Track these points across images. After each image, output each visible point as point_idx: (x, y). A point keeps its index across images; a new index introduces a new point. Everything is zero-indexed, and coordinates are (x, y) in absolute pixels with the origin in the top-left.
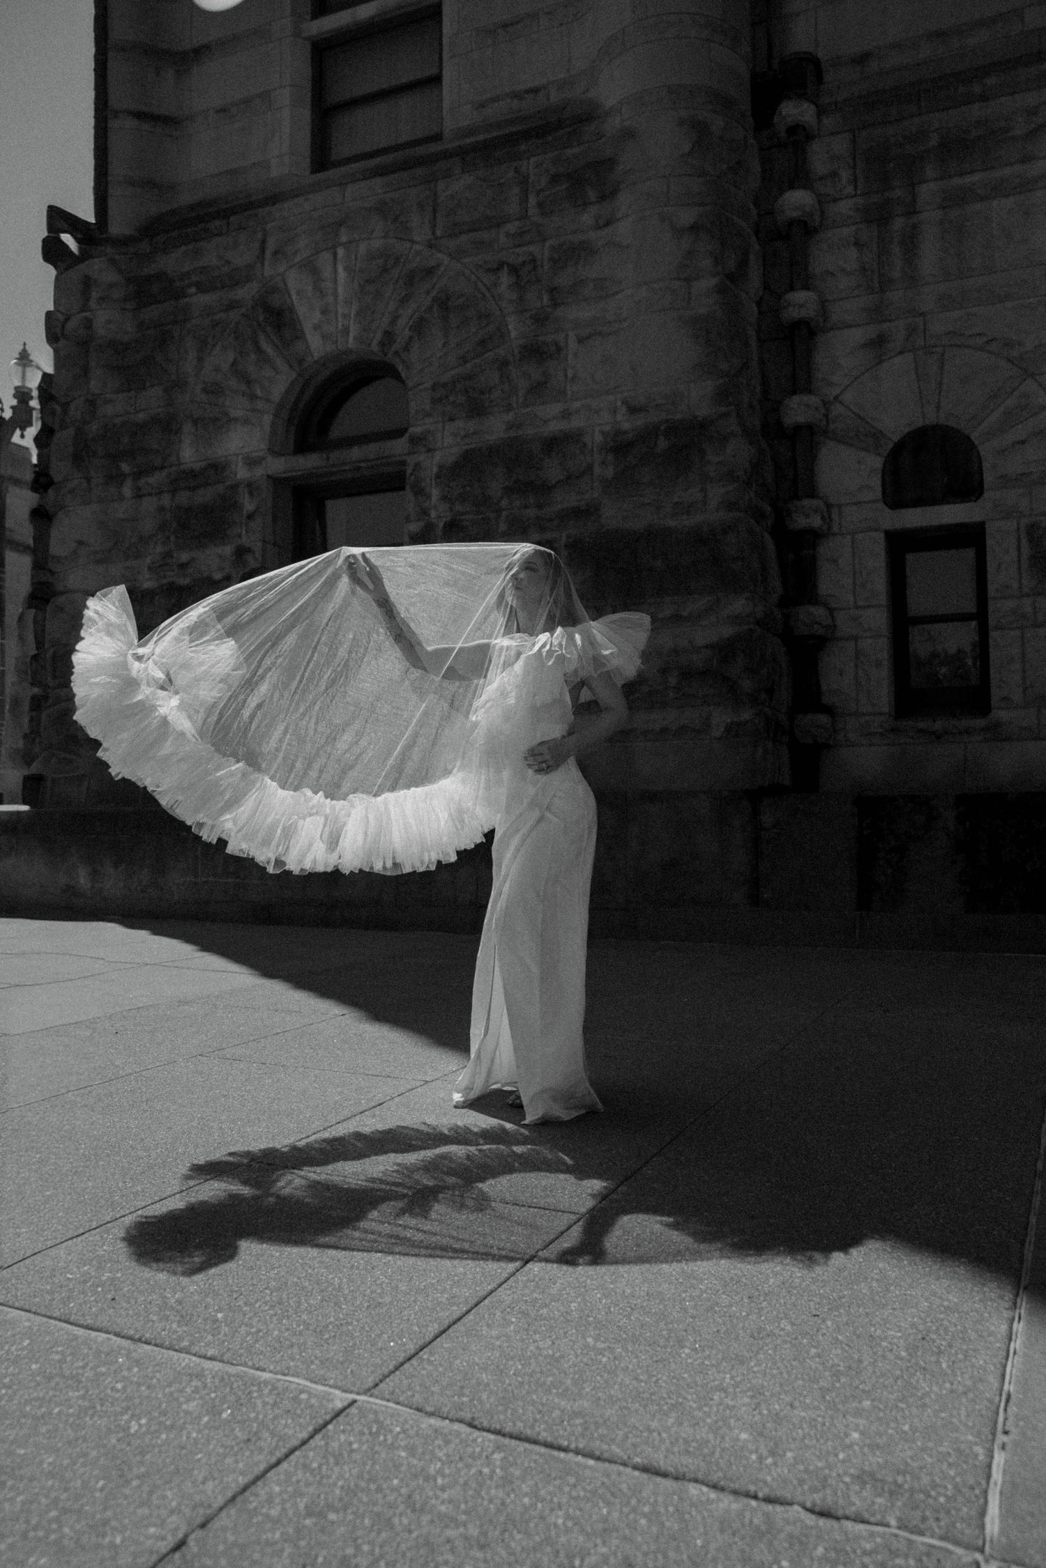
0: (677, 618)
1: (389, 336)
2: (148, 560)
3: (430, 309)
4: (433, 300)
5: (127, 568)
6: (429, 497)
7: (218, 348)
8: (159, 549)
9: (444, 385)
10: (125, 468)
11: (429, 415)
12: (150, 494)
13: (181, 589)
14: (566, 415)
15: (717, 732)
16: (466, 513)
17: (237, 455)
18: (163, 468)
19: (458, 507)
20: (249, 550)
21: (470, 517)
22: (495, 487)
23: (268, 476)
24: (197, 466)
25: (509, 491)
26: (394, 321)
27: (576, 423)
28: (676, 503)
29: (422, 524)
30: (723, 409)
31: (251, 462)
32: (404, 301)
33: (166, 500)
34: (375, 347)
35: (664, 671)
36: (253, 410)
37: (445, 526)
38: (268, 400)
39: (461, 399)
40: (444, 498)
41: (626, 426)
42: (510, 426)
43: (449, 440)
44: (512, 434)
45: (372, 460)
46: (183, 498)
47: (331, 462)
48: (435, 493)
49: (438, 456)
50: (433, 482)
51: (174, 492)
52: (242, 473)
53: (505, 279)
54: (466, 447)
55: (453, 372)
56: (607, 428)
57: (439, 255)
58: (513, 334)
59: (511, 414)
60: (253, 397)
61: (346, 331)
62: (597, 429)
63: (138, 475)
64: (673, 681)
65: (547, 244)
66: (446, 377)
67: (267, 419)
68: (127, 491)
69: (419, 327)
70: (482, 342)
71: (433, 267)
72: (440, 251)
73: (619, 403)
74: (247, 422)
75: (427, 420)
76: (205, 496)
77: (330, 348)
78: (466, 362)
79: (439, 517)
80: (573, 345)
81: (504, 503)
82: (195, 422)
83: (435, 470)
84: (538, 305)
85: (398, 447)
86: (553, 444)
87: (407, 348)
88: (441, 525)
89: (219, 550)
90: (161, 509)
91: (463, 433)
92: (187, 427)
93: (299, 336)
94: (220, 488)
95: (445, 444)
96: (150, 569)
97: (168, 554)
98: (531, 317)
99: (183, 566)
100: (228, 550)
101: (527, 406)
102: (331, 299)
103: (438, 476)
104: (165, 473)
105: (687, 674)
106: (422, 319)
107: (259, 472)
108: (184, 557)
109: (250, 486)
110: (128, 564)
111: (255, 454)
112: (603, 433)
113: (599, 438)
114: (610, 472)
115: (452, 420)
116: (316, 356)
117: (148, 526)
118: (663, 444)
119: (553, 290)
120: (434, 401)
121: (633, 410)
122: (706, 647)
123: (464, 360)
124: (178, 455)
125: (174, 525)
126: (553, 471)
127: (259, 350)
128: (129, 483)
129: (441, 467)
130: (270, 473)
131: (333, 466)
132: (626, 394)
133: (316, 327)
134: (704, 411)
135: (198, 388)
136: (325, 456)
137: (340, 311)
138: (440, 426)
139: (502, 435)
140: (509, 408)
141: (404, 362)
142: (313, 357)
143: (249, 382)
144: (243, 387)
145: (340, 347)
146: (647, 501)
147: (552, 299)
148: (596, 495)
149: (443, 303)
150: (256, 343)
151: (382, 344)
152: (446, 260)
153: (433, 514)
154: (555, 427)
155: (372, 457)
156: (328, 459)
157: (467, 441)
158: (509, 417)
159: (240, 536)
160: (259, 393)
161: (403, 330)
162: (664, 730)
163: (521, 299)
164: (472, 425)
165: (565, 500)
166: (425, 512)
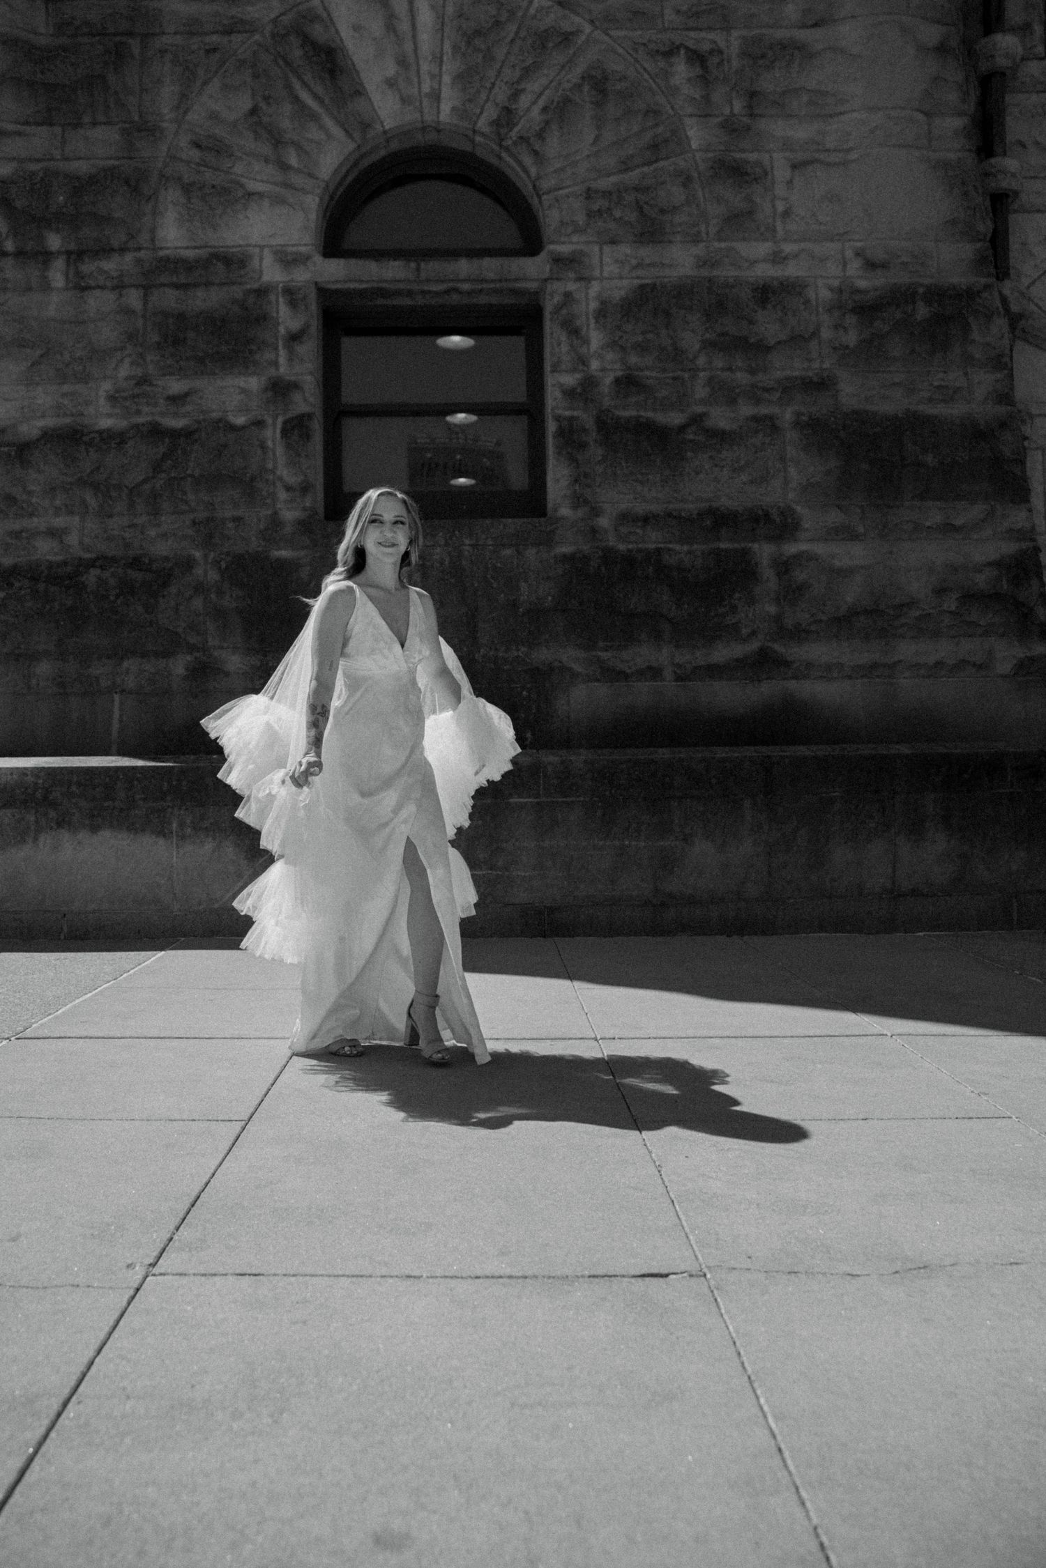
0: (948, 528)
1: (507, 116)
2: (107, 386)
3: (579, 87)
4: (583, 78)
5: (64, 395)
6: (587, 342)
7: (216, 83)
8: (124, 371)
9: (607, 194)
10: (54, 241)
11: (578, 230)
12: (102, 288)
13: (174, 434)
14: (778, 258)
15: (1005, 667)
16: (647, 368)
17: (262, 247)
18: (123, 250)
19: (633, 359)
20: (295, 386)
21: (654, 374)
22: (691, 340)
23: (316, 283)
24: (190, 254)
25: (708, 345)
26: (515, 95)
27: (792, 270)
28: (938, 387)
29: (578, 376)
30: (983, 281)
31: (288, 260)
32: (527, 72)
33: (133, 298)
34: (482, 124)
35: (940, 591)
36: (287, 185)
37: (617, 381)
38: (311, 175)
39: (632, 216)
40: (612, 345)
41: (862, 284)
42: (702, 263)
43: (610, 269)
44: (705, 272)
45: (492, 281)
46: (168, 299)
47: (423, 275)
48: (596, 339)
49: (595, 288)
50: (592, 321)
51: (147, 289)
52: (272, 273)
53: (681, 70)
54: (637, 282)
55: (613, 179)
56: (836, 283)
57: (577, 19)
58: (694, 145)
59: (702, 245)
60: (284, 167)
61: (436, 97)
62: (820, 283)
63: (76, 256)
64: (951, 603)
65: (735, 33)
66: (605, 183)
67: (313, 202)
68: (57, 276)
69: (560, 111)
70: (654, 147)
71: (572, 33)
72: (578, 14)
73: (849, 254)
74: (279, 201)
75: (575, 239)
76: (204, 300)
77: (410, 116)
78: (626, 170)
79: (603, 370)
80: (781, 172)
81: (701, 361)
82: (187, 189)
83: (593, 305)
84: (727, 111)
85: (532, 269)
86: (765, 293)
87: (540, 135)
88: (608, 380)
89: (241, 382)
90: (128, 312)
91: (634, 262)
92: (172, 195)
93: (359, 92)
94: (237, 292)
95: (605, 274)
96: (112, 399)
97: (143, 381)
98: (723, 126)
99: (175, 400)
100: (254, 383)
101: (720, 240)
102: (408, 46)
103: (601, 314)
104: (129, 257)
105: (969, 597)
106: (567, 101)
107: (301, 276)
108: (176, 386)
109: (291, 294)
110: (66, 388)
111: (290, 249)
112: (831, 290)
113: (825, 294)
114: (851, 338)
115: (613, 242)
116: (388, 124)
117: (107, 334)
118: (922, 311)
119: (753, 95)
120: (590, 215)
121: (871, 265)
122: (989, 564)
123: (625, 166)
124: (153, 231)
125: (155, 338)
126: (768, 326)
127: (296, 99)
128: (59, 264)
129: (603, 303)
130: (319, 280)
131: (428, 280)
132: (859, 244)
133: (391, 83)
134: (959, 278)
135: (184, 141)
136: (413, 265)
137: (425, 67)
138: (596, 248)
139: (690, 273)
140: (696, 239)
141: (536, 153)
142: (382, 123)
143: (278, 142)
144: (265, 149)
145: (429, 118)
146: (897, 380)
147: (750, 107)
148: (827, 365)
149: (599, 83)
150: (289, 87)
151: (496, 123)
152: (587, 28)
153: (595, 365)
154: (765, 271)
155: (491, 275)
156: (418, 269)
157: (640, 272)
158: (699, 250)
159: (275, 364)
160: (293, 160)
161: (531, 112)
162: (939, 664)
163: (707, 98)
164: (646, 253)
165: (786, 366)
166: (583, 361)
